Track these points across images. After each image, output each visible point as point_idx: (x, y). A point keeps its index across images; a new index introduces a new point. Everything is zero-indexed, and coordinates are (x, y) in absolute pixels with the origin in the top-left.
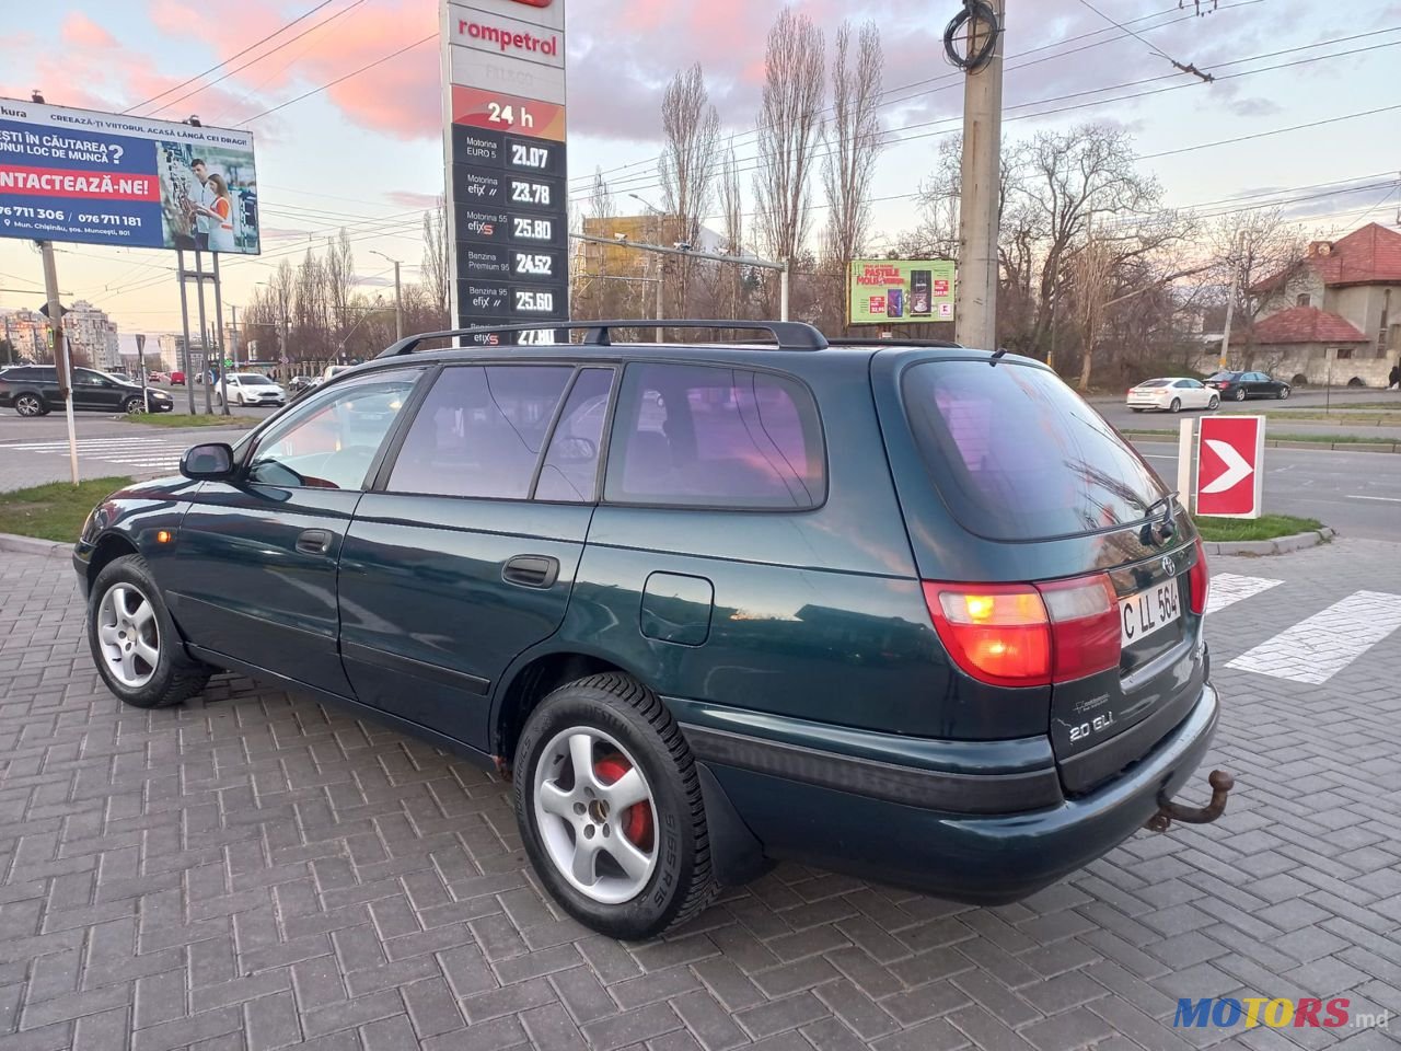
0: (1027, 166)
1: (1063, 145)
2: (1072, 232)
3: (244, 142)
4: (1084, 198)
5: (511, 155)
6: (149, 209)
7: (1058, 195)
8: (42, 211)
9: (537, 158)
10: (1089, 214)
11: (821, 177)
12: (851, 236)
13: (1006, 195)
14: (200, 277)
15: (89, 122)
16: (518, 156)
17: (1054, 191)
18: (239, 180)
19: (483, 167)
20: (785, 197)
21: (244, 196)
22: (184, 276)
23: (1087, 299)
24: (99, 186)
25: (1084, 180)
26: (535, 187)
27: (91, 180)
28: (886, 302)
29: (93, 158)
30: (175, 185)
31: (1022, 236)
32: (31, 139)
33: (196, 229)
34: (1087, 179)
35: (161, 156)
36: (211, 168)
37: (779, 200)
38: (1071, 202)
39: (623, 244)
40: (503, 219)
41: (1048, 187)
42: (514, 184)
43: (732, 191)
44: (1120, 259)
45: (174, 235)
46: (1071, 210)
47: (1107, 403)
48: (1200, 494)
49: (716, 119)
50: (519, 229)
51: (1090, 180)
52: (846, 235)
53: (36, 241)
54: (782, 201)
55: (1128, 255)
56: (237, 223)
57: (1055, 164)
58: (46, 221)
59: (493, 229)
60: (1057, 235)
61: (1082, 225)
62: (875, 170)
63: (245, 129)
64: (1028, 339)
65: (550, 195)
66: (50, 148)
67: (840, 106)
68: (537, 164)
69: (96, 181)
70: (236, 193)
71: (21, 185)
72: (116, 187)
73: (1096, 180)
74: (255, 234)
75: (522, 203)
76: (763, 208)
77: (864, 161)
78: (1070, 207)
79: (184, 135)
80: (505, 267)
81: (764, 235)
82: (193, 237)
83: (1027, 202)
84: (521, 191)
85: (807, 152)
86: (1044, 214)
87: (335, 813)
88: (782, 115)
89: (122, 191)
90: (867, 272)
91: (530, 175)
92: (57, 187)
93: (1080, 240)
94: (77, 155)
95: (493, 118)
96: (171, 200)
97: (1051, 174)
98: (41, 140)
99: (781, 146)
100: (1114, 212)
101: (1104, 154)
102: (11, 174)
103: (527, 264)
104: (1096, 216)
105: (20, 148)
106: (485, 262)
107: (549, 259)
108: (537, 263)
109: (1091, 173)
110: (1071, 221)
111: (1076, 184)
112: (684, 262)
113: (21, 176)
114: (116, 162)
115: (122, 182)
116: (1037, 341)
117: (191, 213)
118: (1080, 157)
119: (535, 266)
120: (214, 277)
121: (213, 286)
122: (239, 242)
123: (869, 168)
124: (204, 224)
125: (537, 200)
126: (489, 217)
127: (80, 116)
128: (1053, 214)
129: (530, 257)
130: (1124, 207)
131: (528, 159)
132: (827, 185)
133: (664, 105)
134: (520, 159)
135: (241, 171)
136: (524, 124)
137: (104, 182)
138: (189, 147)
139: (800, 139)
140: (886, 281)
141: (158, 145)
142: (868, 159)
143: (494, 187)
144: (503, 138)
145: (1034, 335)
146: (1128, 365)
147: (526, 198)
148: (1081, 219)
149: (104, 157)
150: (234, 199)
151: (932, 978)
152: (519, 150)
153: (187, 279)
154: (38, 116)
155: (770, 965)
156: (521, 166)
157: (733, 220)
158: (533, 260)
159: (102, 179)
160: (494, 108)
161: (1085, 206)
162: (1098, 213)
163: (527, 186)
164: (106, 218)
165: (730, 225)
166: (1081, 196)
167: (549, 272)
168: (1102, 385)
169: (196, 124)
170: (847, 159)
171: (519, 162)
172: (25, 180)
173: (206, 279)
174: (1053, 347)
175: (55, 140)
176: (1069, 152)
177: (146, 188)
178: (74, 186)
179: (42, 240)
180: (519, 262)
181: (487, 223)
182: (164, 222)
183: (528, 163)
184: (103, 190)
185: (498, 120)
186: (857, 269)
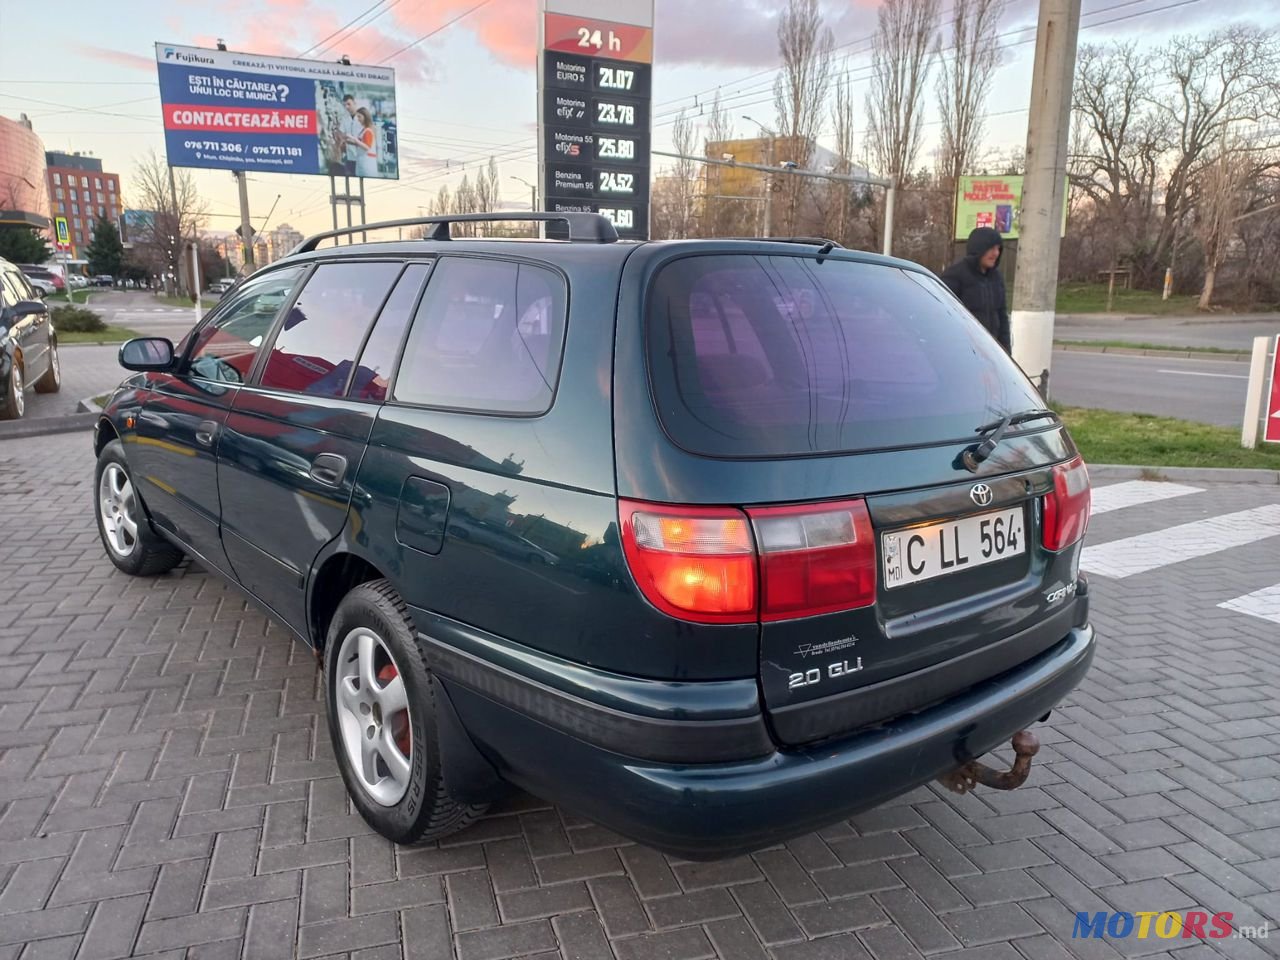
0: (1157, 75)
1: (1202, 49)
2: (1204, 143)
3: (387, 78)
4: (1221, 106)
5: (599, 78)
6: (308, 140)
7: (1191, 104)
8: (224, 145)
9: (624, 79)
10: (1225, 123)
11: (936, 93)
12: (963, 153)
13: (1132, 106)
14: (348, 199)
15: (263, 66)
16: (604, 79)
17: (1187, 100)
18: (383, 112)
19: (571, 91)
20: (898, 113)
21: (386, 126)
22: (335, 199)
23: (1215, 213)
24: (269, 122)
25: (1223, 86)
26: (620, 108)
27: (263, 116)
28: (994, 218)
29: (265, 97)
30: (330, 119)
31: (1148, 149)
32: (218, 82)
33: (346, 157)
34: (1226, 85)
35: (319, 93)
36: (361, 102)
37: (891, 120)
38: (1206, 111)
39: (732, 164)
40: (589, 139)
41: (1181, 96)
42: (600, 106)
43: (845, 109)
44: (1259, 170)
45: (328, 163)
46: (1206, 119)
47: (1230, 322)
48: (1269, 418)
49: (831, 40)
50: (604, 149)
51: (1230, 87)
52: (956, 153)
53: (234, 172)
54: (895, 119)
55: (1268, 166)
56: (380, 151)
57: (1190, 71)
58: (228, 153)
59: (580, 149)
60: (1187, 146)
61: (1217, 135)
62: (991, 85)
63: (388, 66)
64: (1146, 256)
65: (634, 115)
66: (232, 90)
67: (959, 21)
68: (622, 86)
69: (266, 117)
70: (380, 124)
71: (209, 122)
72: (282, 122)
73: (1237, 86)
74: (394, 161)
75: (607, 124)
76: (875, 126)
77: (981, 77)
78: (1205, 116)
79: (338, 73)
80: (589, 186)
81: (875, 153)
82: (343, 164)
83: (1155, 112)
84: (607, 113)
85: (922, 70)
86: (1172, 124)
87: (222, 685)
88: (898, 35)
89: (287, 126)
90: (975, 188)
91: (616, 97)
92: (237, 124)
93: (1214, 152)
94: (252, 96)
95: (583, 43)
96: (326, 131)
97: (1185, 81)
98: (225, 83)
99: (895, 65)
100: (1255, 120)
101: (1248, 58)
102: (202, 114)
103: (610, 182)
104: (1232, 125)
105: (209, 91)
106: (570, 181)
107: (631, 177)
108: (619, 180)
109: (1232, 79)
110: (1204, 131)
111: (1213, 90)
112: (795, 181)
113: (209, 115)
114: (283, 100)
115: (287, 117)
116: (1156, 258)
117: (342, 143)
118: (1220, 62)
119: (617, 184)
120: (360, 200)
121: (359, 208)
122: (381, 168)
123: (985, 84)
124: (352, 154)
125: (621, 121)
126: (576, 138)
127: (256, 60)
128: (1185, 126)
129: (613, 175)
130: (1268, 114)
131: (615, 81)
132: (941, 101)
133: (779, 30)
134: (607, 81)
135: (385, 105)
136: (611, 47)
137: (273, 118)
138: (341, 84)
139: (915, 58)
140: (995, 197)
141: (317, 83)
142: (984, 75)
143: (580, 109)
144: (591, 62)
145: (1154, 251)
146: (1257, 284)
147: (612, 119)
148: (1216, 129)
149: (274, 96)
150: (377, 129)
151: (685, 922)
152: (606, 73)
153: (338, 201)
154: (222, 63)
155: (525, 886)
156: (608, 88)
157: (844, 137)
158: (616, 178)
159: (271, 115)
160: (584, 34)
161: (1222, 113)
162: (1235, 122)
163: (613, 107)
164: (274, 149)
165: (842, 143)
166: (1218, 104)
167: (631, 190)
168: (1225, 303)
169: (347, 63)
170: (963, 75)
171: (606, 85)
172: (213, 118)
173: (354, 202)
174: (1173, 264)
175: (236, 82)
176: (1209, 58)
177: (306, 121)
178: (250, 122)
179: (238, 171)
180: (602, 182)
181: (574, 143)
182: (320, 153)
183: (615, 85)
184: (272, 125)
185: (587, 45)
186: (966, 184)
